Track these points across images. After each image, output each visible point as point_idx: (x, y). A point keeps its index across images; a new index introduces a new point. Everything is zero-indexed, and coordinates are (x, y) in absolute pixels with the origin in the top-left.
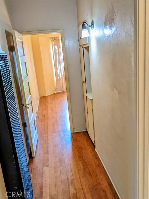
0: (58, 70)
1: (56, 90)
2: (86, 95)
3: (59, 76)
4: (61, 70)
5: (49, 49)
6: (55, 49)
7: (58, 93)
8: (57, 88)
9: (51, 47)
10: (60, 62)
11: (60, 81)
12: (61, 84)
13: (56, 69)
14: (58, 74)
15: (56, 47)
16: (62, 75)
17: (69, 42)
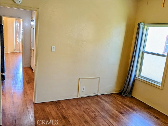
0: (18, 38)
1: (14, 50)
2: (32, 48)
3: (18, 42)
4: (20, 38)
5: (13, 25)
6: (17, 25)
7: (16, 52)
8: (15, 49)
9: (15, 23)
10: (19, 34)
11: (18, 45)
12: (19, 47)
13: (16, 37)
14: (18, 40)
15: (18, 24)
16: (20, 42)
17: (26, 24)
